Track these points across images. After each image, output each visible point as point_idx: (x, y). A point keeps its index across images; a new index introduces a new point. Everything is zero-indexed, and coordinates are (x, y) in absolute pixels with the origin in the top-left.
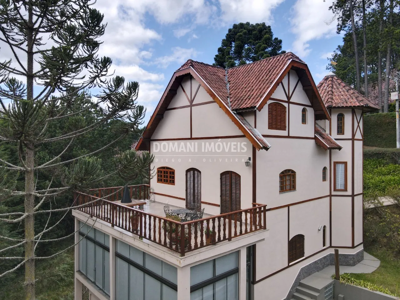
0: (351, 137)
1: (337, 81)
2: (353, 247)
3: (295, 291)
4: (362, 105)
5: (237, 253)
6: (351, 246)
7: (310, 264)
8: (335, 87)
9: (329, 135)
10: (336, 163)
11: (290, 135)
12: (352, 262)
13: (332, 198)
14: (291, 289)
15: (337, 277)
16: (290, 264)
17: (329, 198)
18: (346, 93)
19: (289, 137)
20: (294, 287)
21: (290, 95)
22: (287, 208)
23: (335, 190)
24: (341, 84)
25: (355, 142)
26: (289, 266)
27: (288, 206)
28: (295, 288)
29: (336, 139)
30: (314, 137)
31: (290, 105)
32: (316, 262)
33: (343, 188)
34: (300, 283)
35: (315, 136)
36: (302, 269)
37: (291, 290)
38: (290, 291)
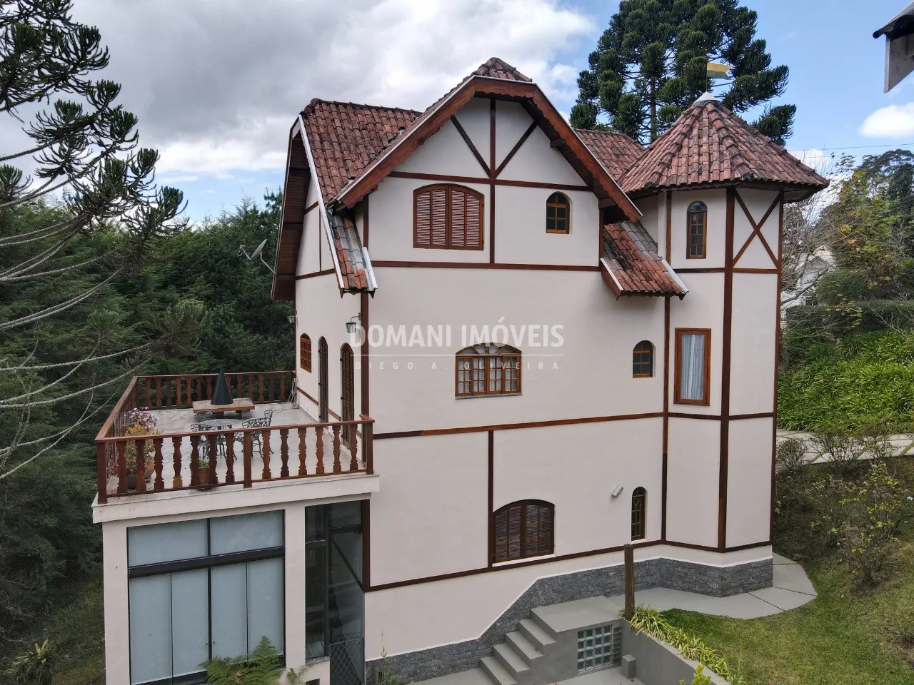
0: (723, 266)
1: (710, 115)
2: (722, 548)
3: (513, 629)
4: (736, 176)
5: (278, 514)
6: (715, 545)
7: (575, 575)
8: (695, 132)
9: (664, 262)
10: (680, 332)
11: (497, 261)
12: (716, 586)
13: (671, 420)
14: (498, 621)
15: (629, 612)
16: (494, 565)
17: (661, 420)
18: (715, 147)
19: (492, 265)
20: (511, 618)
21: (497, 166)
22: (485, 435)
23: (678, 400)
24: (715, 123)
25: (735, 276)
26: (490, 569)
27: (491, 430)
28: (515, 621)
29: (677, 271)
30: (596, 264)
31: (497, 188)
32: (599, 573)
33: (699, 397)
34: (531, 613)
35: (601, 263)
36: (542, 583)
37: (498, 624)
38: (495, 625)
